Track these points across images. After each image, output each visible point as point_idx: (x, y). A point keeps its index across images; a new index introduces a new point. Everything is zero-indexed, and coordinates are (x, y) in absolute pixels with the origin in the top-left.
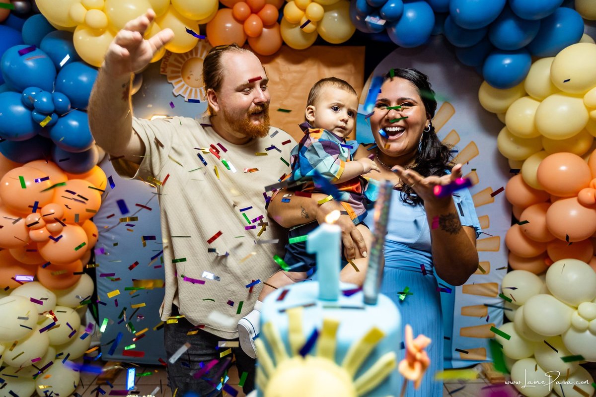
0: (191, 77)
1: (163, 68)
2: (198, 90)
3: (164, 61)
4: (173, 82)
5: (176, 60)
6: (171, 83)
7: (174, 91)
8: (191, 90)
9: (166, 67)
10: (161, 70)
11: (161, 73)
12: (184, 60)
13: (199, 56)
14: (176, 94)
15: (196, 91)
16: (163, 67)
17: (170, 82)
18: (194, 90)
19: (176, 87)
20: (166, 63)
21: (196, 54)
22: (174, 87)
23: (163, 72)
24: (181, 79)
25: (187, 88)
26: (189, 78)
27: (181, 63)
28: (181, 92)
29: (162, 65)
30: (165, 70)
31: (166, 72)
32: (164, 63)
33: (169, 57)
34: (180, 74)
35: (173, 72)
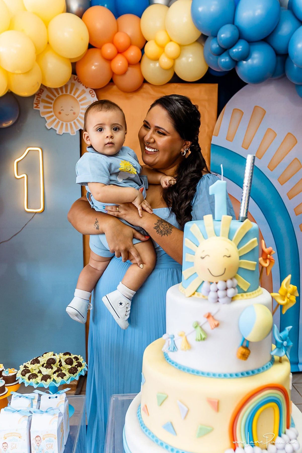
0: (62, 112)
1: (36, 104)
2: (69, 124)
3: (37, 98)
4: (46, 116)
5: (48, 97)
6: (44, 118)
7: (46, 125)
8: (62, 124)
9: (39, 104)
10: (35, 105)
11: (34, 108)
12: (55, 96)
13: (68, 93)
14: (49, 128)
15: (67, 125)
16: (36, 102)
17: (42, 116)
18: (65, 124)
19: (48, 121)
20: (38, 99)
21: (66, 92)
22: (46, 122)
23: (36, 107)
24: (53, 114)
25: (59, 122)
26: (60, 113)
27: (52, 99)
28: (53, 126)
29: (35, 101)
30: (38, 106)
31: (39, 108)
32: (37, 99)
33: (41, 94)
34: (52, 110)
35: (45, 107)
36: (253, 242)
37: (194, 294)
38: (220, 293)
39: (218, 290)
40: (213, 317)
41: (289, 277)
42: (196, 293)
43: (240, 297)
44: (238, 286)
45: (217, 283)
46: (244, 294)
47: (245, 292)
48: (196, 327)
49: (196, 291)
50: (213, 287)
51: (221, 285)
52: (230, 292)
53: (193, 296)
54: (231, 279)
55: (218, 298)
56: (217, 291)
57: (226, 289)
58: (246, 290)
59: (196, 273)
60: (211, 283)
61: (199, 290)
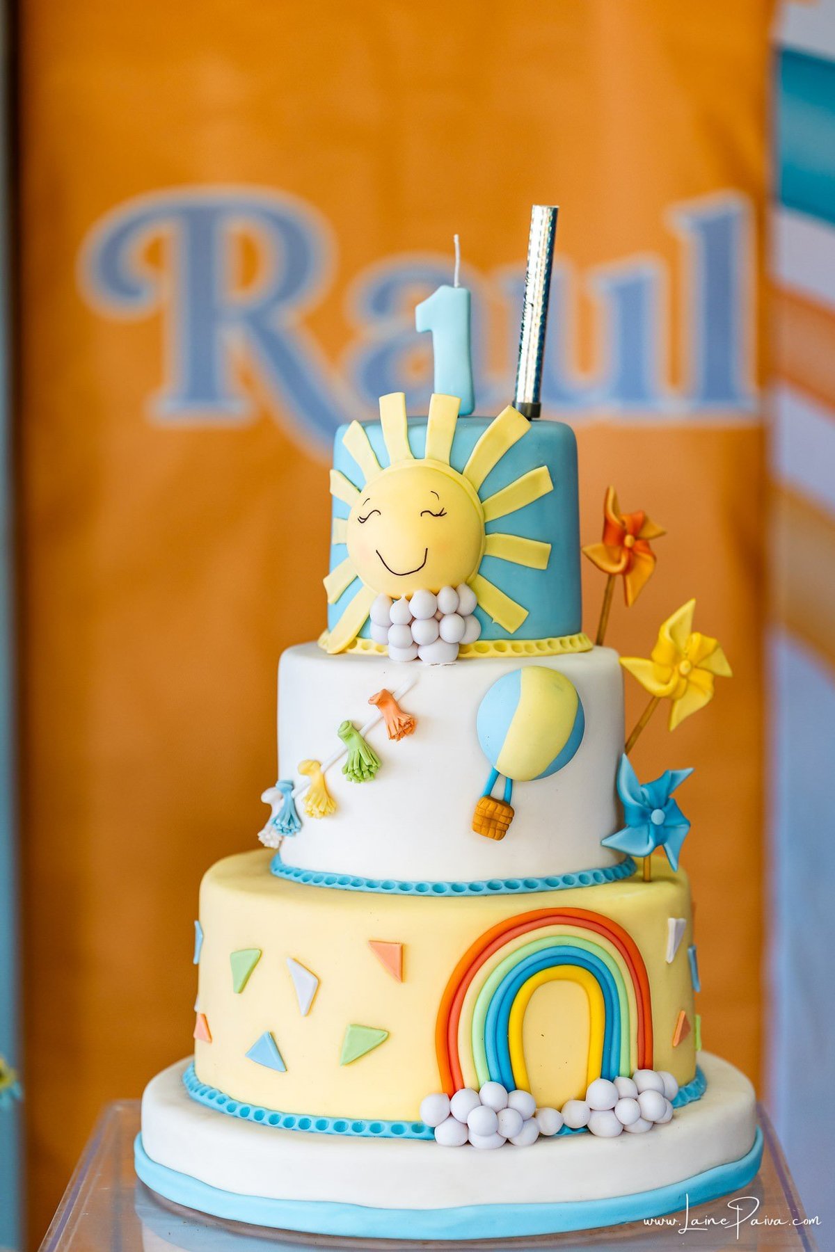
36: (535, 480)
37: (353, 644)
38: (420, 630)
39: (414, 619)
40: (396, 703)
41: (688, 608)
42: (360, 641)
43: (493, 652)
44: (477, 613)
45: (409, 599)
46: (508, 644)
47: (510, 638)
48: (348, 736)
49: (359, 635)
50: (397, 613)
51: (419, 606)
52: (450, 627)
53: (350, 651)
54: (455, 589)
55: (415, 645)
56: (410, 625)
57: (437, 617)
58: (512, 631)
59: (357, 577)
60: (393, 600)
61: (366, 633)
